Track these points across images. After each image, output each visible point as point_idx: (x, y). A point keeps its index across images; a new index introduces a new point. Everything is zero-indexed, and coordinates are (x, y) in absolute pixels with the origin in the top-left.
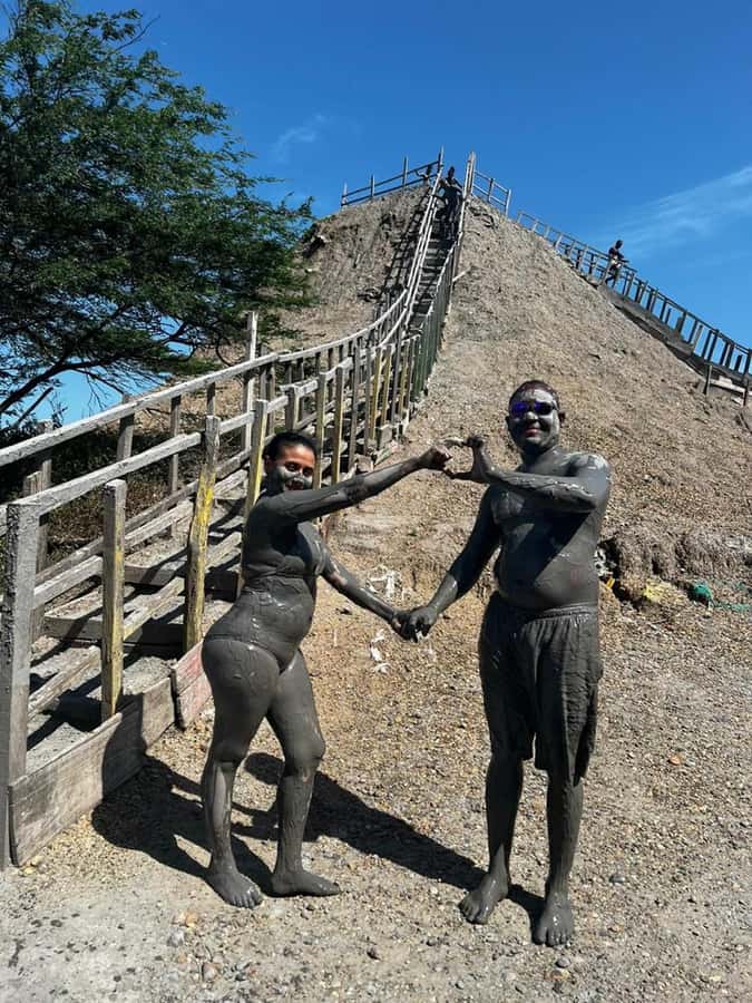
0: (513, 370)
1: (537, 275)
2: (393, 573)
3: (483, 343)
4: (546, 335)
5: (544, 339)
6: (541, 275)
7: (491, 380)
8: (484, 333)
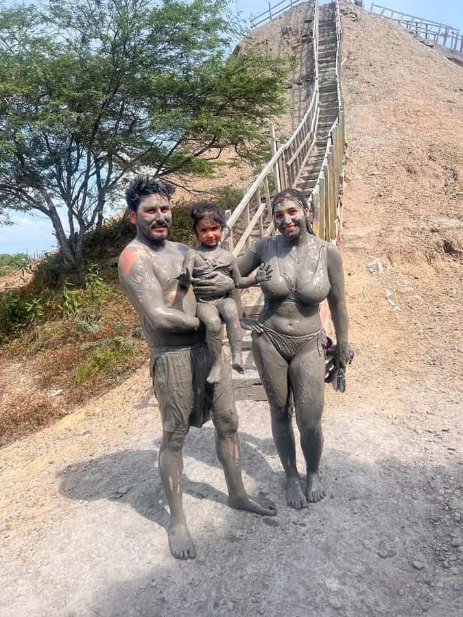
0: (393, 119)
1: (393, 48)
2: (379, 259)
3: (369, 105)
4: (408, 90)
5: (408, 94)
6: (396, 47)
7: (383, 129)
8: (367, 98)
